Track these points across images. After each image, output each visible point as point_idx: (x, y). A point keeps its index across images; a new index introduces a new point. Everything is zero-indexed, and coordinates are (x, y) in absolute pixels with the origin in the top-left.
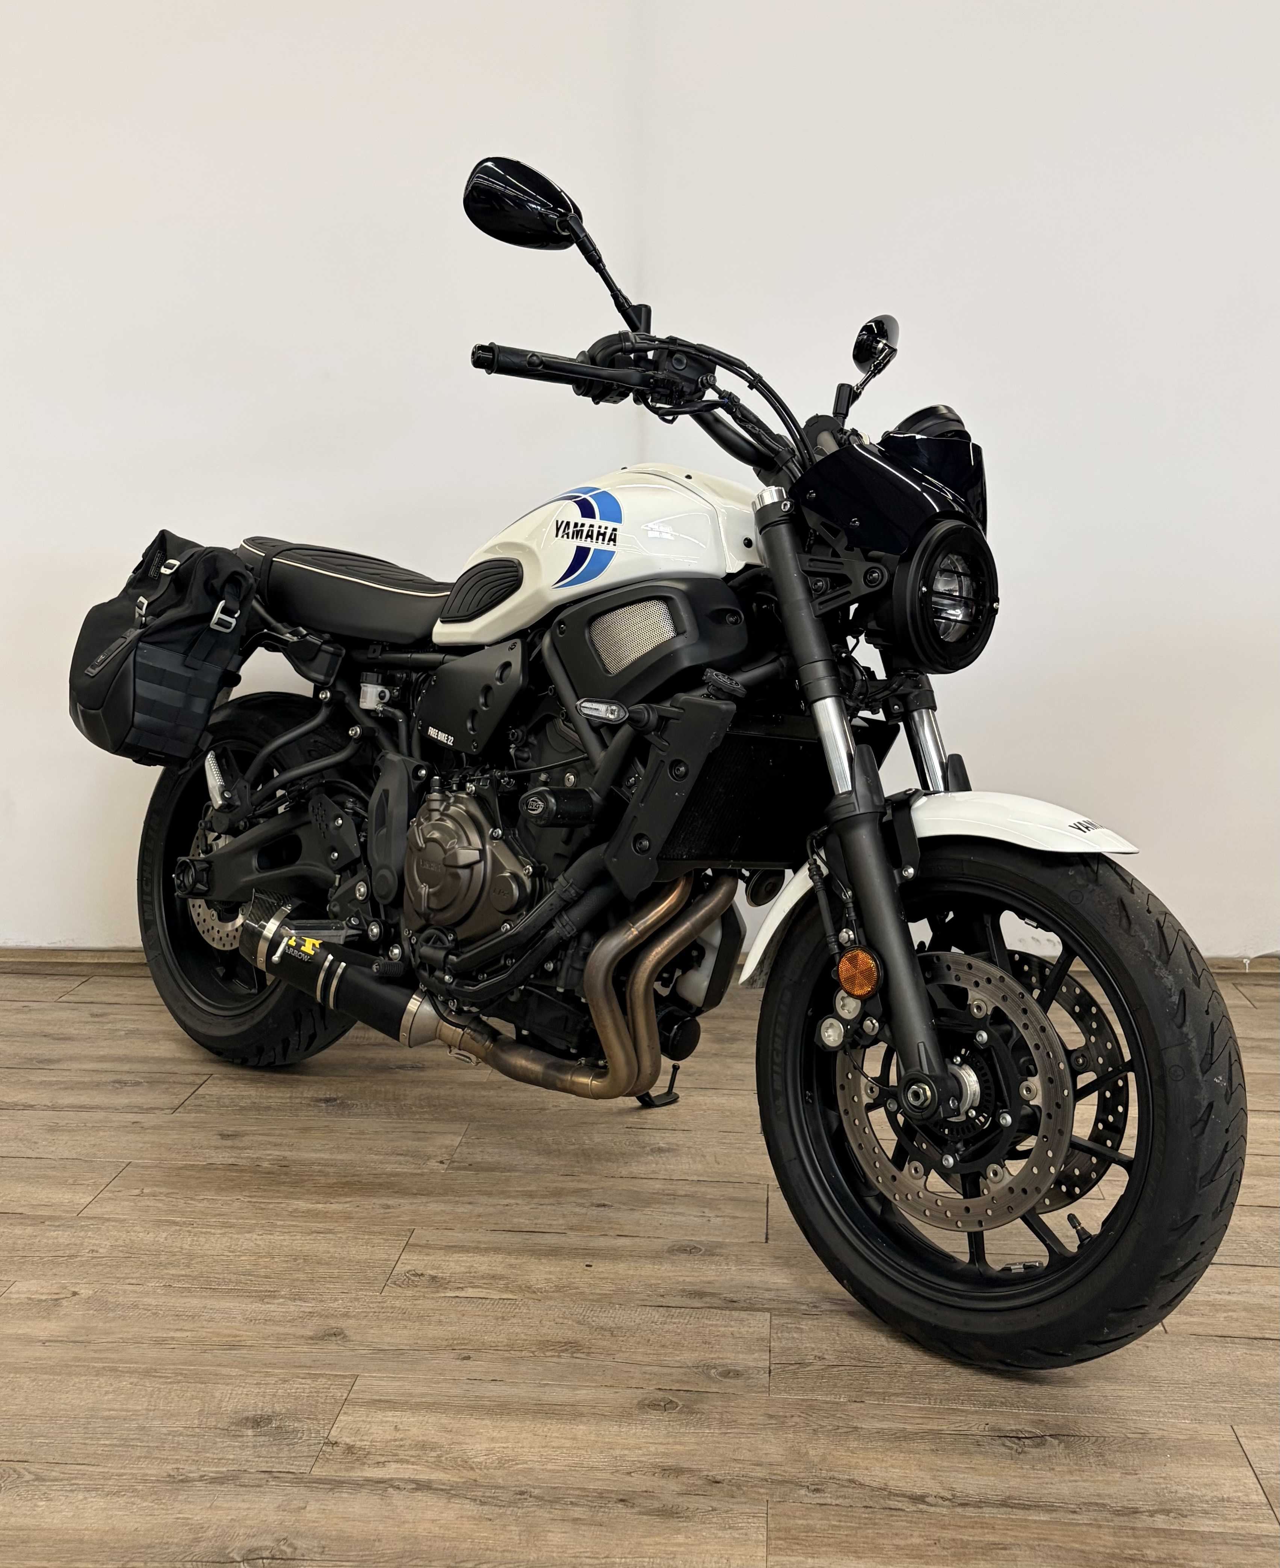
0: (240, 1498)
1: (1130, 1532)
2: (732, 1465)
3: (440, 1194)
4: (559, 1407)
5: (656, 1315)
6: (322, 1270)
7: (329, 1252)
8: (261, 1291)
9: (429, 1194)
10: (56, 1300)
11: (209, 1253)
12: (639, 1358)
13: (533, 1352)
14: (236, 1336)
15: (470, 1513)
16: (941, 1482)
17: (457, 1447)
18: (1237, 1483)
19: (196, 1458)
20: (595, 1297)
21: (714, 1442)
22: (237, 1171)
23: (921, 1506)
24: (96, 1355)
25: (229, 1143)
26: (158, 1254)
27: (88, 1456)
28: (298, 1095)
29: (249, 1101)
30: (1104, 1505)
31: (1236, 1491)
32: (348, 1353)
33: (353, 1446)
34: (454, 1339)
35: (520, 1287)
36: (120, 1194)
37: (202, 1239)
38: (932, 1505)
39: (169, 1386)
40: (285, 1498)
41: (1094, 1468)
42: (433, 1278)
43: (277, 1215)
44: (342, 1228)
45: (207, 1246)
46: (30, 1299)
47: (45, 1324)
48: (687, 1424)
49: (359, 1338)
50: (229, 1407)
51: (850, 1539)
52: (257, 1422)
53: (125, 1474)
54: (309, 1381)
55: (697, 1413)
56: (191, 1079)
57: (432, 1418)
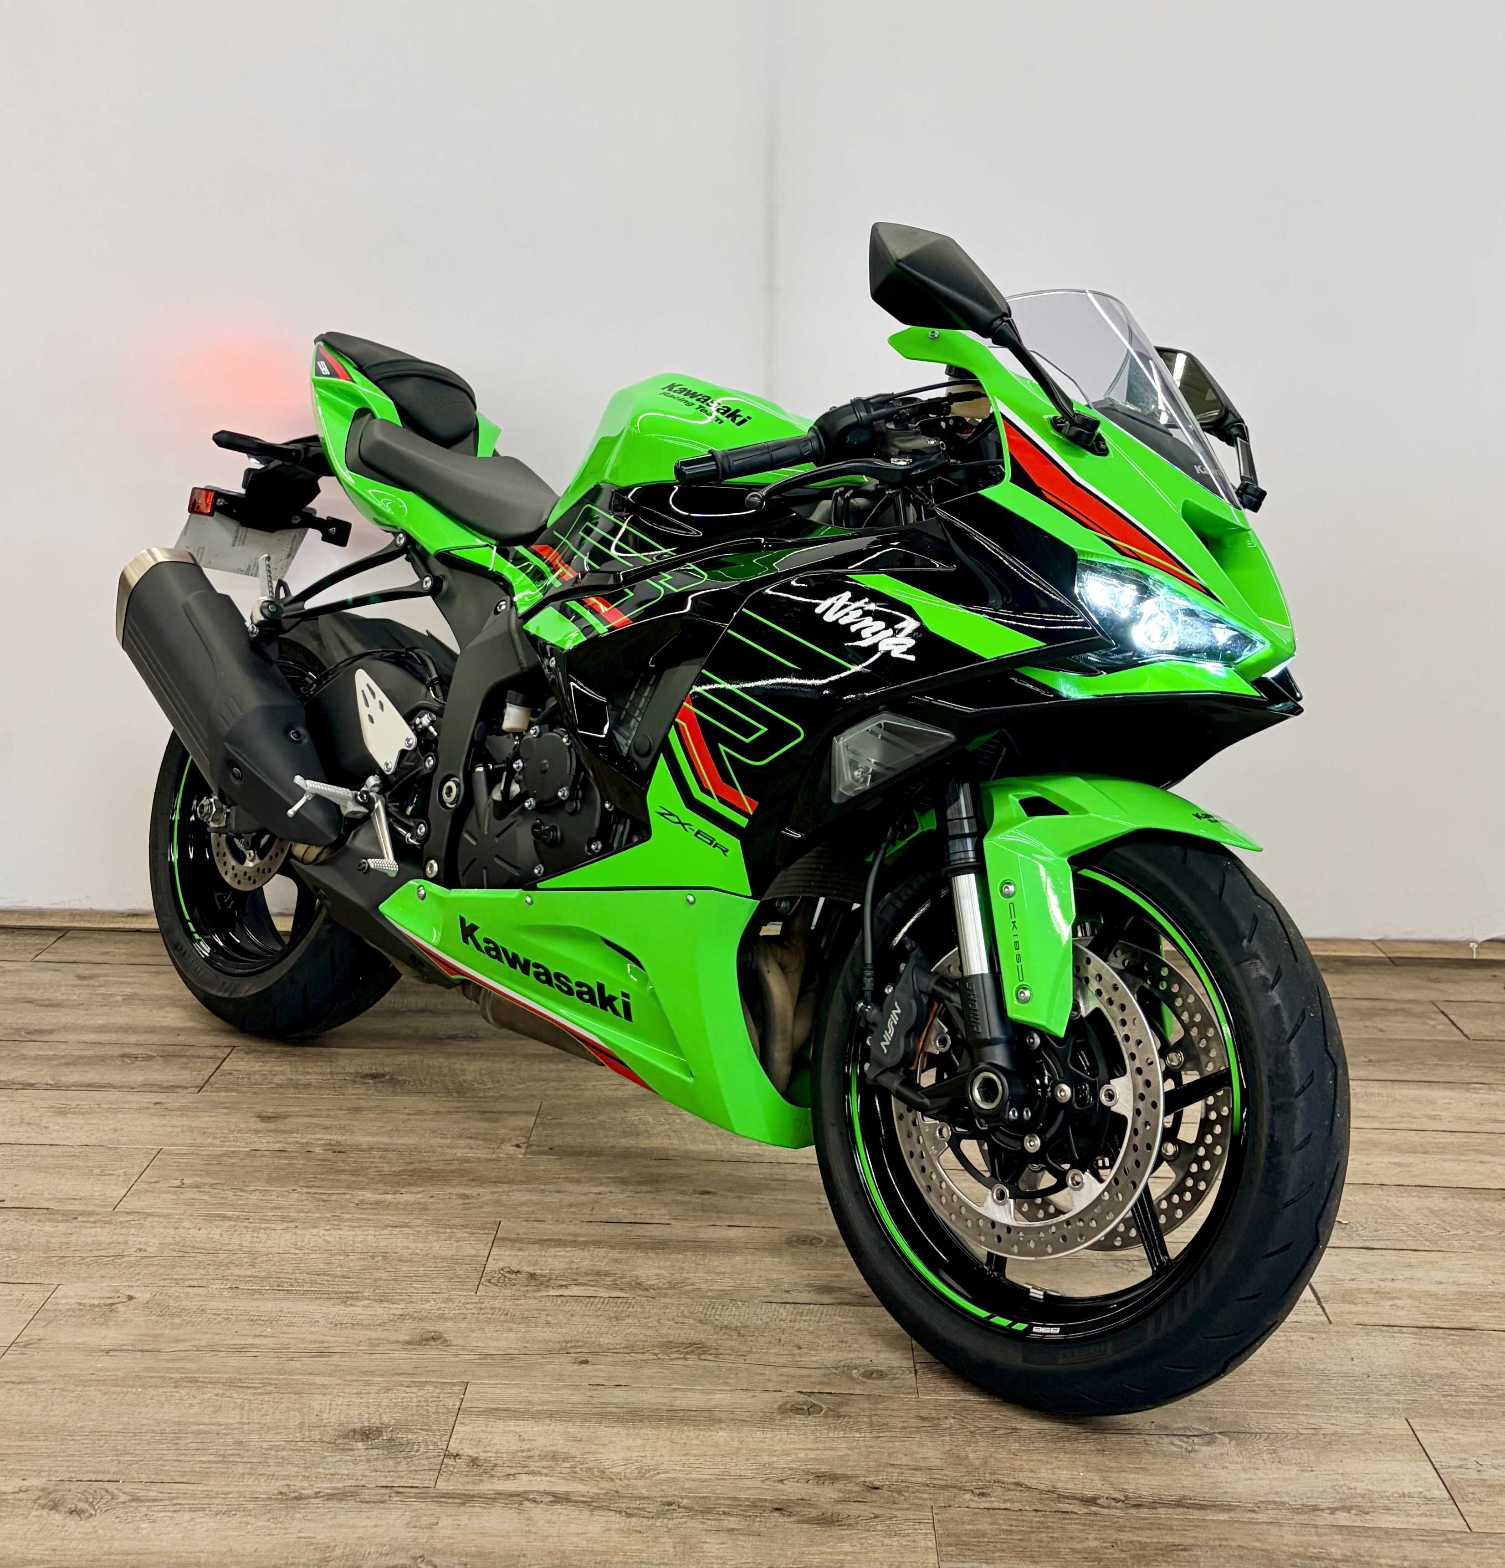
0: (364, 1515)
1: (1313, 1530)
2: (890, 1470)
3: (522, 1182)
4: (693, 1413)
5: (784, 1312)
6: (405, 1268)
7: (408, 1248)
8: (341, 1293)
9: (510, 1182)
10: (111, 1305)
11: (274, 1250)
12: (772, 1359)
13: (656, 1354)
14: (323, 1342)
15: (618, 1526)
16: (1111, 1484)
17: (591, 1457)
18: (1416, 1478)
19: (307, 1474)
20: (715, 1294)
21: (866, 1447)
22: (286, 1158)
23: (1094, 1508)
24: (170, 1365)
25: (271, 1126)
26: (216, 1251)
27: (185, 1474)
28: (339, 1070)
29: (283, 1077)
30: (1283, 1503)
31: (1416, 1486)
32: (453, 1359)
33: (477, 1458)
34: (567, 1342)
35: (630, 1284)
36: (158, 1185)
37: (263, 1236)
38: (1104, 1507)
39: (260, 1398)
40: (413, 1514)
41: (1268, 1466)
42: (532, 1276)
43: (342, 1207)
44: (419, 1222)
45: (269, 1243)
46: (80, 1304)
47: (104, 1332)
48: (835, 1429)
49: (461, 1342)
50: (332, 1419)
51: (1024, 1544)
52: (366, 1434)
53: (231, 1493)
54: (415, 1390)
55: (844, 1417)
56: (211, 1052)
57: (558, 1427)
